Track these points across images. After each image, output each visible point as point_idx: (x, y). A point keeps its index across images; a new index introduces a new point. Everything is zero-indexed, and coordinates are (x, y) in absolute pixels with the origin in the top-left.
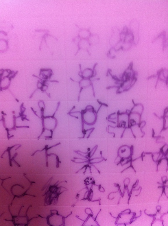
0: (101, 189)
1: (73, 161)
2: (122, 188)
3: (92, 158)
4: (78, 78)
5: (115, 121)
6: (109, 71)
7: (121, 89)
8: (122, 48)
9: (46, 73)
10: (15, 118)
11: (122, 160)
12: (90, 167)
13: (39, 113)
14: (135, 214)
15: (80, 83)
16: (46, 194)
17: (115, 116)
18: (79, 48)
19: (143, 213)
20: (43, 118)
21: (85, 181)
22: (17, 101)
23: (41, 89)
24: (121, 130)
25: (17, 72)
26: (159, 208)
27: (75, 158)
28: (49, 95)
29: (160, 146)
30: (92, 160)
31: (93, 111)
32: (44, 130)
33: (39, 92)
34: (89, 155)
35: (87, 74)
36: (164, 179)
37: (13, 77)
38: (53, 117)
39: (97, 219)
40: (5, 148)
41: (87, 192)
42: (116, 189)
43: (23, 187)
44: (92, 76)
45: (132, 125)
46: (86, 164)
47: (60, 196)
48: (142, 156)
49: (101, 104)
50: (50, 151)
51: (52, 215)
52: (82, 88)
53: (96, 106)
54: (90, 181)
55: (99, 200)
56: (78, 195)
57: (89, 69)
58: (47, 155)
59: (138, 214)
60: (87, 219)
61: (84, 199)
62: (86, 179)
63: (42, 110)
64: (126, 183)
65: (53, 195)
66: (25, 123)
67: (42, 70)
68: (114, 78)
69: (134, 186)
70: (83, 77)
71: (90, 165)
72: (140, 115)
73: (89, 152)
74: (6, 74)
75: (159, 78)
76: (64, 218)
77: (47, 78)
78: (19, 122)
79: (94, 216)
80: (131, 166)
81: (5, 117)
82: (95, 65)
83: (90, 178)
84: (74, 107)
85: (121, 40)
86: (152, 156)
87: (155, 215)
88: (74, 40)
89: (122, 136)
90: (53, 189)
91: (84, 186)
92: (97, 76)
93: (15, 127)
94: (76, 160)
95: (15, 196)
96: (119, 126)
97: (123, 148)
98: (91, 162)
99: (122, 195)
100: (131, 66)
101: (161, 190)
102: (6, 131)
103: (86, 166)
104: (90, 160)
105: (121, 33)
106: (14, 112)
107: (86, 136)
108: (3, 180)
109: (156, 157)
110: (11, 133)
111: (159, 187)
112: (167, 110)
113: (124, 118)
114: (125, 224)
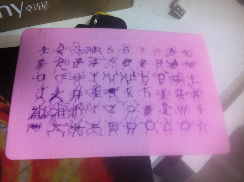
0: (171, 108)
1: (157, 95)
4: (156, 63)
5: (172, 79)
6: (167, 61)
7: (173, 68)
8: (171, 54)
9: (144, 61)
10: (131, 76)
11: (178, 95)
12: (164, 98)
13: (141, 75)
16: (145, 110)
17: (172, 77)
18: (155, 54)
19: (193, 123)
20: (143, 77)
21: (163, 104)
22: (132, 70)
23: (142, 66)
25: (132, 60)
26: (201, 121)
27: (157, 93)
28: (145, 68)
31: (163, 75)
32: (143, 81)
33: (141, 67)
34: (163, 92)
35: (159, 62)
36: (199, 105)
37: (130, 62)
38: (146, 76)
39: (171, 125)
40: (126, 89)
41: (164, 110)
42: (177, 109)
43: (133, 107)
44: (161, 63)
45: (179, 81)
46: (162, 96)
47: (152, 112)
48: (186, 94)
49: (166, 72)
50: (146, 90)
51: (148, 122)
52: (157, 67)
53: (164, 73)
54: (165, 104)
55: (170, 114)
56: (160, 111)
57: (160, 60)
58: (145, 92)
60: (166, 125)
61: (163, 113)
63: (142, 74)
64: (182, 106)
65: (148, 111)
66: (135, 78)
67: (142, 60)
68: (169, 63)
69: (186, 108)
72: (182, 77)
74: (128, 61)
75: (186, 65)
76: (154, 124)
77: (144, 62)
78: (133, 78)
79: (169, 123)
80: (182, 98)
81: (126, 76)
82: (162, 59)
84: (155, 73)
85: (170, 52)
86: (191, 94)
87: (200, 125)
89: (176, 85)
90: (148, 108)
91: (162, 106)
92: (163, 63)
93: (131, 80)
94: (158, 94)
95: (129, 112)
96: (174, 81)
97: (178, 90)
98: (165, 95)
99: (181, 112)
100: (175, 60)
102: (127, 82)
103: (163, 97)
105: (170, 50)
106: (130, 74)
108: (124, 103)
109: (192, 94)
110: (129, 82)
111: (198, 109)
112: (192, 76)
113: (176, 78)
114: (186, 129)
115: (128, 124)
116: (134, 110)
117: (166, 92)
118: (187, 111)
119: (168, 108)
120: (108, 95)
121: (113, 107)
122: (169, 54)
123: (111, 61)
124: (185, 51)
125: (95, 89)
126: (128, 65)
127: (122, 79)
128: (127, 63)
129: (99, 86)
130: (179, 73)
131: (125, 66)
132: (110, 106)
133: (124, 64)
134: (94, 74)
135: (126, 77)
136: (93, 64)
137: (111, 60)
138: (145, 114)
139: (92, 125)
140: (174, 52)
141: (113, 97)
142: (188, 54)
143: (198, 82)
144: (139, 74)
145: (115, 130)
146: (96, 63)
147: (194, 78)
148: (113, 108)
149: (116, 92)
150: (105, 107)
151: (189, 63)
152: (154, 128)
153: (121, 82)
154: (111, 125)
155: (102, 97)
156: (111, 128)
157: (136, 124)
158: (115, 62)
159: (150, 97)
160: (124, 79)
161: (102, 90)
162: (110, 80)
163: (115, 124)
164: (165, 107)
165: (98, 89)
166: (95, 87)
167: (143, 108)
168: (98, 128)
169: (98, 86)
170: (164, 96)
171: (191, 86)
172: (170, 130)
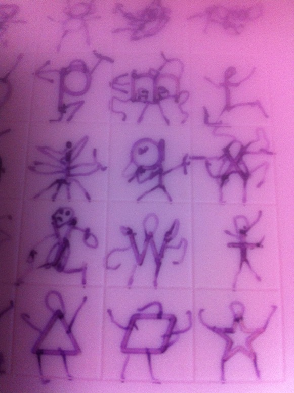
0: (91, 241)
2: (140, 239)
3: (74, 163)
11: (141, 170)
12: (68, 184)
14: (173, 320)
15: (64, 23)
19: (196, 316)
21: (53, 217)
26: (237, 309)
29: (223, 142)
30: (74, 167)
35: (81, 10)
38: (4, 80)
41: (54, 246)
44: (87, 13)
45: (161, 98)
53: (91, 61)
57: (83, 3)
59: (182, 323)
60: (49, 326)
62: (56, 213)
64: (150, 227)
69: (168, 237)
70: (71, 15)
71: (68, 179)
73: (69, 149)
79: (68, 318)
83: (65, 211)
86: (208, 165)
87: (230, 331)
89: (140, 119)
94: (39, 168)
96: (134, 99)
98: (73, 172)
99: (140, 260)
101: (236, 253)
103: (60, 182)
104: (69, 169)
107: (66, 116)
111: (232, 245)
112: (230, 72)
113: (145, 84)
114: (148, 352)
117: (84, 157)
118: (170, 255)
143: (256, 104)
147: (237, 85)
164: (63, 231)
170: (69, 175)
171: (217, 125)
172: (63, 354)
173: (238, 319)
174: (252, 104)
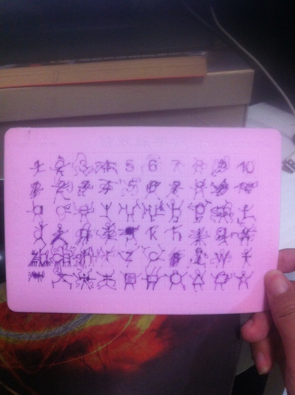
0: (206, 256)
1: (189, 237)
2: (219, 256)
3: (201, 235)
4: (195, 187)
5: (215, 212)
6: (212, 183)
7: (219, 194)
8: (220, 171)
9: (177, 184)
10: (156, 209)
13: (171, 206)
14: (227, 276)
15: (195, 189)
16: (171, 259)
17: (215, 209)
18: (196, 171)
19: (233, 275)
20: (173, 209)
21: (196, 250)
22: (159, 199)
23: (173, 192)
24: (219, 218)
25: (160, 183)
26: (244, 273)
27: (191, 235)
28: (178, 196)
29: (243, 228)
31: (203, 206)
32: (173, 217)
33: (172, 194)
34: (199, 233)
35: (200, 184)
36: (246, 251)
37: (158, 185)
38: (179, 209)
39: (203, 279)
40: (149, 228)
41: (197, 258)
42: (216, 256)
43: (157, 254)
44: (203, 186)
45: (225, 215)
46: (198, 239)
47: (180, 261)
48: (232, 235)
49: (208, 202)
50: (175, 230)
51: (174, 274)
52: (196, 193)
53: (205, 203)
54: (199, 251)
55: (204, 264)
56: (191, 260)
57: (201, 182)
58: (174, 233)
59: (230, 276)
60: (197, 278)
61: (195, 263)
63: (173, 205)
64: (222, 252)
65: (176, 260)
66: (162, 212)
67: (175, 182)
68: (215, 187)
69: (227, 255)
70: (197, 186)
71: (200, 240)
72: (230, 209)
73: (199, 231)
74: (154, 183)
75: (241, 188)
76: (181, 277)
77: (177, 186)
78: (159, 212)
79: (201, 276)
80: (225, 241)
81: (151, 208)
82: (205, 180)
83: (199, 249)
84: (192, 204)
85: (219, 167)
86: (238, 235)
87: (241, 278)
88: (193, 166)
89: (219, 222)
90: (176, 256)
91: (196, 254)
92: (205, 186)
93: (156, 215)
95: (151, 260)
96: (218, 216)
97: (220, 229)
98: (201, 238)
99: (219, 261)
100: (225, 181)
101: (244, 258)
102: (150, 217)
104: (199, 237)
105: (220, 163)
107: (198, 221)
108: (145, 249)
109: (241, 236)
110: (153, 218)
111: (243, 257)
112: (246, 206)
113: (221, 211)
114: (221, 283)
115: (148, 276)
116: (157, 259)
117: (203, 234)
118: (227, 260)
119: (202, 256)
120: (124, 237)
121: (131, 253)
122: (217, 171)
123: (129, 185)
124: (243, 163)
125: (107, 228)
126: (153, 191)
127: (145, 213)
128: (153, 188)
129: (114, 224)
130: (228, 203)
131: (150, 192)
132: (127, 253)
133: (148, 190)
134: (107, 206)
135: (150, 210)
136: (105, 191)
137: (130, 182)
138: (171, 264)
139: (104, 276)
140: (226, 165)
141: (131, 239)
142: (247, 169)
143: (253, 217)
144: (169, 206)
145: (132, 284)
146: (110, 189)
147: (248, 211)
148: (130, 255)
149: (136, 233)
150: (120, 253)
151: (245, 185)
152: (181, 282)
153: (143, 218)
154: (127, 277)
155: (116, 240)
156: (127, 281)
157: (159, 277)
158: (136, 186)
159: (180, 240)
160: (148, 213)
161: (116, 230)
162: (128, 215)
163: (132, 276)
164: (199, 254)
165: (111, 229)
166: (108, 225)
167: (170, 255)
168: (111, 280)
169: (111, 224)
171: (241, 223)
172: (200, 284)
173: (243, 275)
174: (252, 217)
